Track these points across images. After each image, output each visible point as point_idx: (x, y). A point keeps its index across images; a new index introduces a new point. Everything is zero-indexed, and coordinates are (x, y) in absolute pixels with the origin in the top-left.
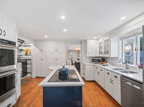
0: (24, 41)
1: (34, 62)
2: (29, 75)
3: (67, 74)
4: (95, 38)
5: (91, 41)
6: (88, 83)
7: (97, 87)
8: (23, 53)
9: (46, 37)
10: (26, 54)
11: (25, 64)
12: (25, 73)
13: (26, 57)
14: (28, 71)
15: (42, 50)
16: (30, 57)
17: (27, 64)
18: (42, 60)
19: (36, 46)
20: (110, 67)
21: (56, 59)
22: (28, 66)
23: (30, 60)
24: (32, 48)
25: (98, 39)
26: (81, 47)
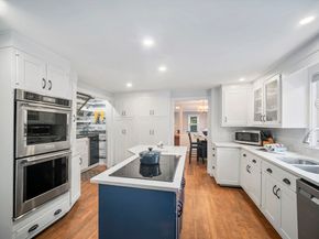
0: (90, 97)
1: (110, 136)
2: (101, 162)
3: (158, 164)
4: (242, 80)
5: (233, 87)
6: (222, 191)
7: (244, 203)
8: (93, 119)
9: (129, 85)
10: (98, 122)
11: (94, 140)
12: (94, 157)
13: (97, 127)
14: (101, 153)
15: (124, 114)
16: (103, 127)
17: (98, 140)
18: (124, 132)
19: (114, 106)
20: (277, 155)
21: (152, 133)
22: (101, 144)
23: (104, 132)
24: (107, 109)
25: (252, 83)
26: (209, 104)
